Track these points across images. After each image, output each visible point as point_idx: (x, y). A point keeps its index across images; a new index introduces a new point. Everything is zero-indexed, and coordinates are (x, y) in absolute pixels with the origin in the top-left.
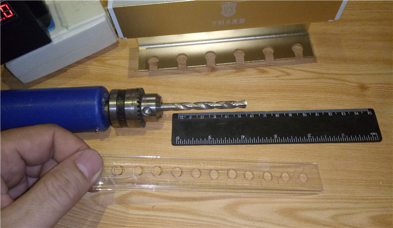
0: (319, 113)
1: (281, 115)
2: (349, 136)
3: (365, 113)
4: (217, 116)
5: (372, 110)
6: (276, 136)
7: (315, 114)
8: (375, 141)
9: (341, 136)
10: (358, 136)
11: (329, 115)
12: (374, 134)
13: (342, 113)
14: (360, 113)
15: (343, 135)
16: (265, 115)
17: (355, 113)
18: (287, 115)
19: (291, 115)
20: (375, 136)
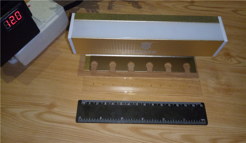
0: (171, 104)
1: (147, 104)
2: (188, 121)
3: (199, 105)
4: (107, 103)
5: (203, 104)
6: (142, 119)
7: (168, 104)
8: (203, 125)
9: (183, 121)
10: (193, 121)
11: (177, 106)
12: (203, 120)
13: (185, 105)
14: (195, 105)
15: (184, 120)
16: (137, 104)
17: (193, 105)
18: (151, 104)
19: (153, 105)
20: (203, 121)
